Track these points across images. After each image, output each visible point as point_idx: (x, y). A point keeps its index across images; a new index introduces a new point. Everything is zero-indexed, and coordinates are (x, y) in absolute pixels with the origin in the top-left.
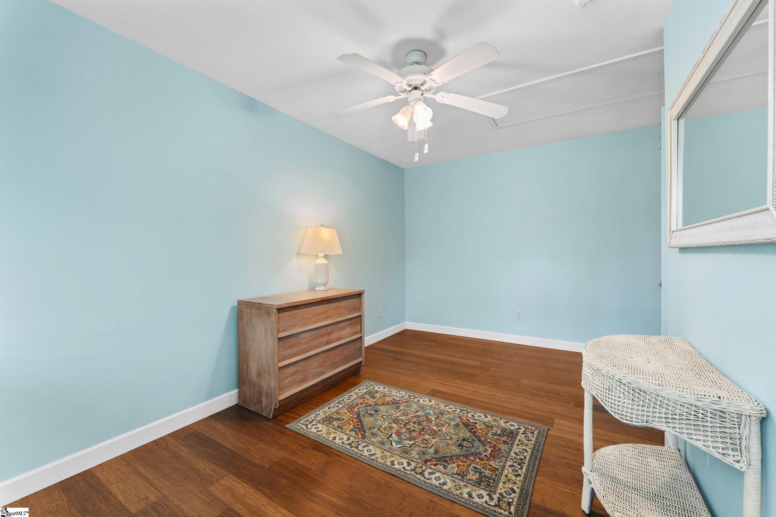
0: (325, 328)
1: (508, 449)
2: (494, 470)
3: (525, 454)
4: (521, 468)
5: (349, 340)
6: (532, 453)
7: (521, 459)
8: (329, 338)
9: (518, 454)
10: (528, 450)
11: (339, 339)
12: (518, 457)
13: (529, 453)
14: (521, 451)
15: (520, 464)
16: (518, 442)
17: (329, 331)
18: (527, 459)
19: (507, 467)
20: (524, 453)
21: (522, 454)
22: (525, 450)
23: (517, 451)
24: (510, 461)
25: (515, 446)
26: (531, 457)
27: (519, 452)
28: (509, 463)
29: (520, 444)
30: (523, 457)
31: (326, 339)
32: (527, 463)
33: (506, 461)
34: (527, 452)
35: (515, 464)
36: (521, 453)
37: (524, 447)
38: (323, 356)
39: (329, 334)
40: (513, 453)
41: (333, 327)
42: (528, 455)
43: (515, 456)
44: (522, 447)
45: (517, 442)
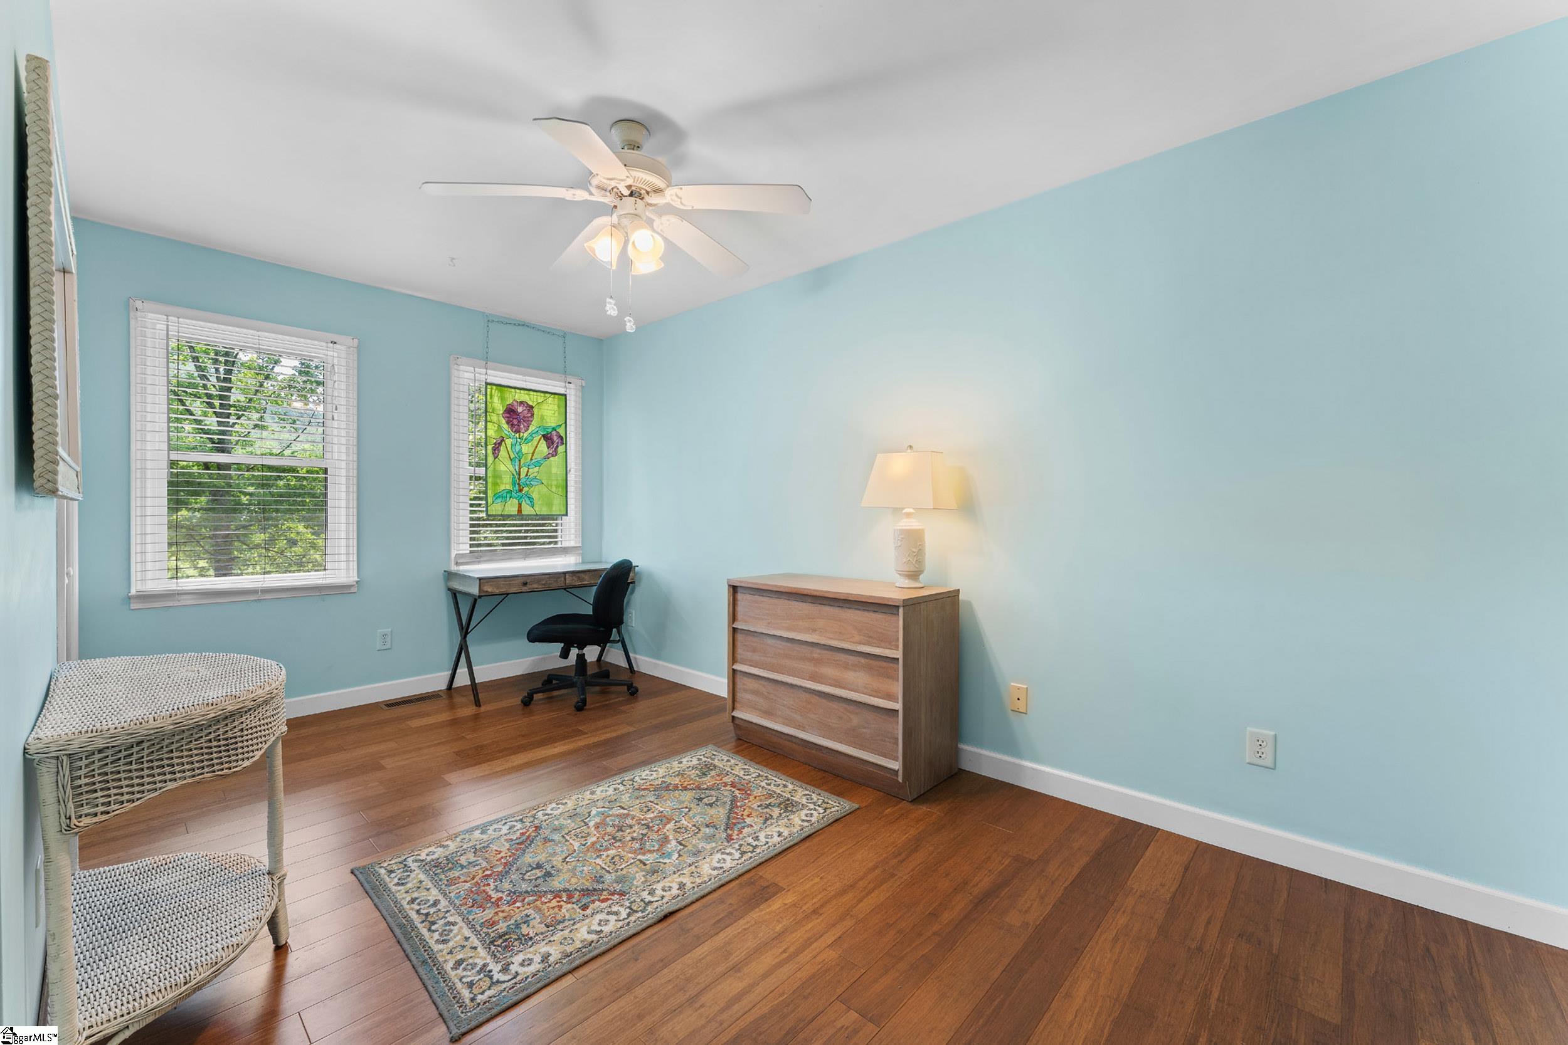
0: (809, 648)
1: (473, 919)
2: (451, 882)
3: (436, 936)
4: (418, 912)
5: (859, 700)
6: (427, 948)
7: (433, 923)
8: (817, 670)
9: (446, 926)
10: (441, 946)
11: (838, 684)
12: (441, 922)
13: (432, 942)
14: (449, 935)
15: (427, 914)
16: (472, 943)
17: (816, 656)
18: (424, 931)
19: (440, 897)
20: (441, 935)
21: (440, 930)
22: (444, 942)
23: (455, 929)
24: (444, 907)
25: (467, 932)
26: (422, 940)
27: (451, 931)
28: (444, 903)
29: (466, 943)
30: (433, 928)
31: (809, 667)
32: (419, 925)
33: (451, 903)
34: (437, 941)
35: (432, 910)
36: (445, 930)
37: (451, 944)
38: (805, 696)
39: (818, 662)
40: (457, 921)
41: (827, 654)
42: (432, 939)
43: (448, 919)
44: (456, 942)
45: (474, 941)
